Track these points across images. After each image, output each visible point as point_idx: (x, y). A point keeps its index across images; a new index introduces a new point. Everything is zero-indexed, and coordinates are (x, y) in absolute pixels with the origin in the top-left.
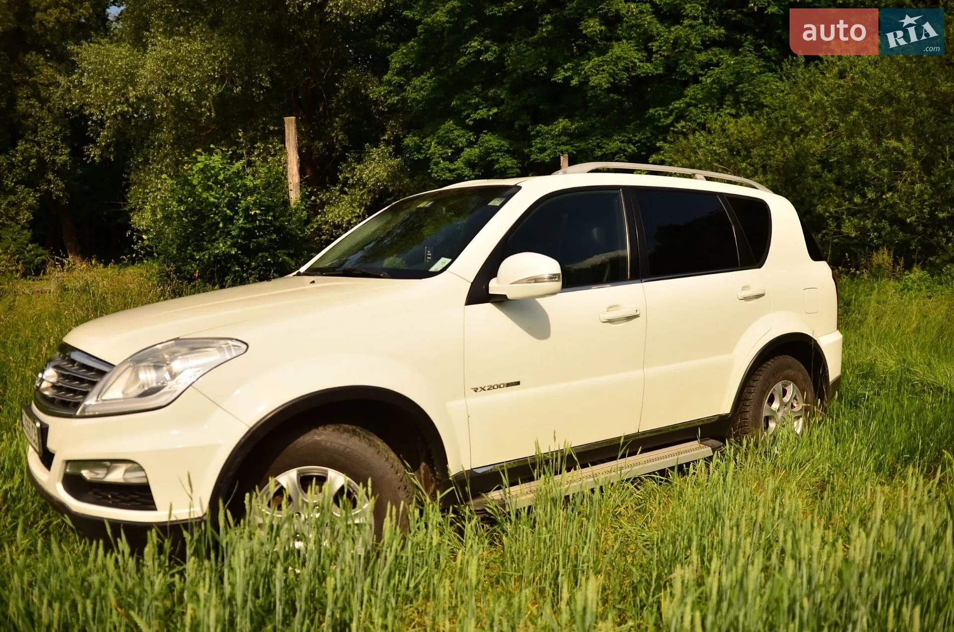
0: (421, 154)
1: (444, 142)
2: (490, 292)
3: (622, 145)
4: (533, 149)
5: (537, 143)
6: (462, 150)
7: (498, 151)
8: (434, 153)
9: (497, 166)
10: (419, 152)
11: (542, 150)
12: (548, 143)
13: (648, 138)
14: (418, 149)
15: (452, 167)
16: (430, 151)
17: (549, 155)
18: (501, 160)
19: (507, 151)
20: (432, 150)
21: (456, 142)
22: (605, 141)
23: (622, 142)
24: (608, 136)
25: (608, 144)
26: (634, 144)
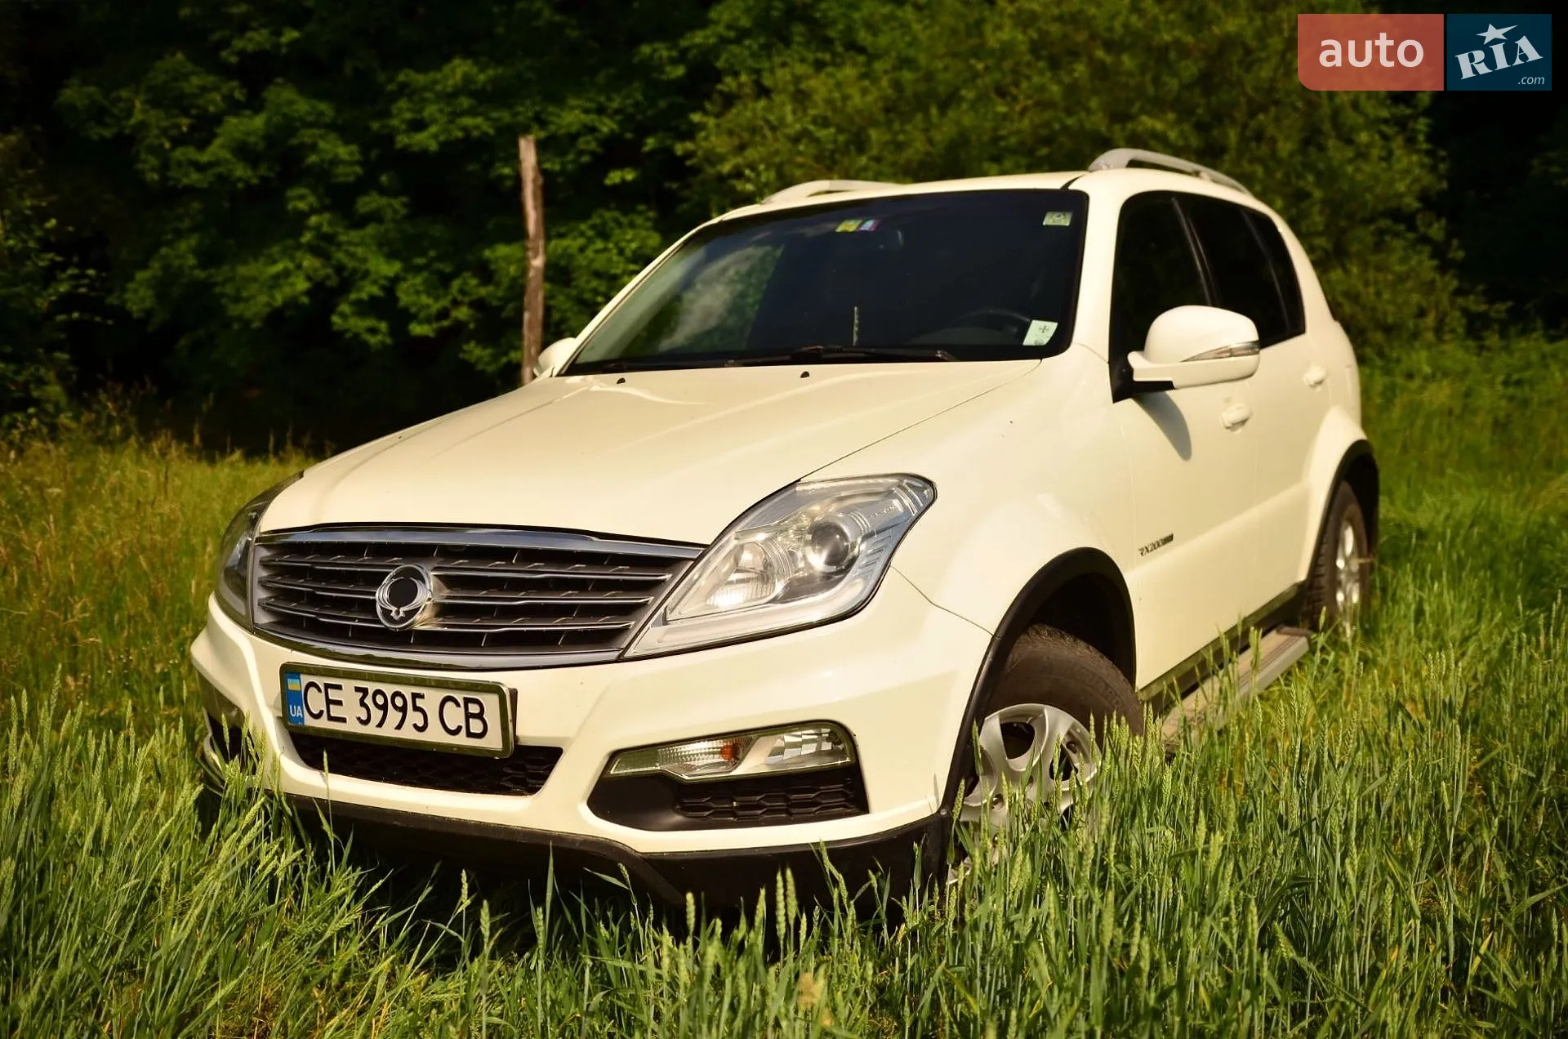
0: (106, 126)
1: (167, 99)
2: (1137, 378)
3: (589, 119)
4: (395, 122)
5: (403, 110)
6: (218, 120)
7: (311, 125)
8: (143, 125)
9: (313, 158)
10: (100, 122)
11: (418, 125)
12: (430, 110)
13: (637, 104)
14: (99, 114)
15: (204, 158)
16: (133, 121)
17: (435, 136)
18: (322, 145)
19: (332, 127)
20: (138, 116)
21: (201, 102)
22: (551, 109)
23: (586, 111)
24: (559, 100)
25: (559, 116)
26: (611, 117)
